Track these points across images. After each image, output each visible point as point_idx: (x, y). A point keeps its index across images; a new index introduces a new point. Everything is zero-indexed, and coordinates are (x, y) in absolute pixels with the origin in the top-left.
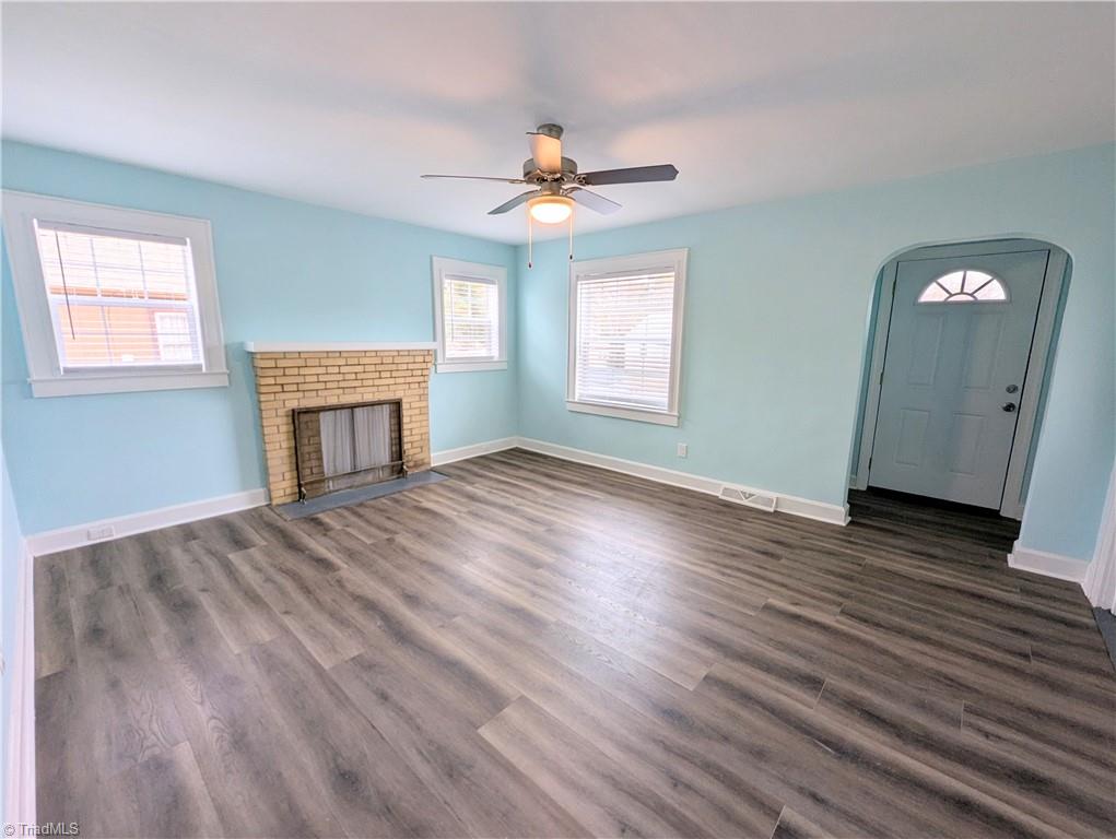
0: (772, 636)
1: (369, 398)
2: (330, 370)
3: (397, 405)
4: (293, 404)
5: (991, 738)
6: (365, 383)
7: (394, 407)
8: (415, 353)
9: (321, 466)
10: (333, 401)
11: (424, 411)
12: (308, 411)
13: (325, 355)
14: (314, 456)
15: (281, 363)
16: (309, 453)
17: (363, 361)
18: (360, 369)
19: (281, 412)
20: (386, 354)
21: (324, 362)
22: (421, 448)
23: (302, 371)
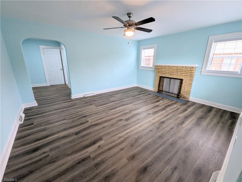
0: (91, 134)
1: (175, 77)
2: (166, 70)
3: (182, 80)
4: (161, 75)
5: (43, 153)
6: (174, 74)
7: (181, 81)
8: (187, 67)
9: (163, 88)
10: (167, 76)
11: (190, 85)
12: (162, 77)
13: (165, 66)
14: (162, 86)
15: (158, 67)
16: (161, 85)
17: (173, 68)
18: (172, 70)
19: (159, 76)
20: (179, 67)
21: (165, 68)
22: (187, 94)
23: (162, 69)
